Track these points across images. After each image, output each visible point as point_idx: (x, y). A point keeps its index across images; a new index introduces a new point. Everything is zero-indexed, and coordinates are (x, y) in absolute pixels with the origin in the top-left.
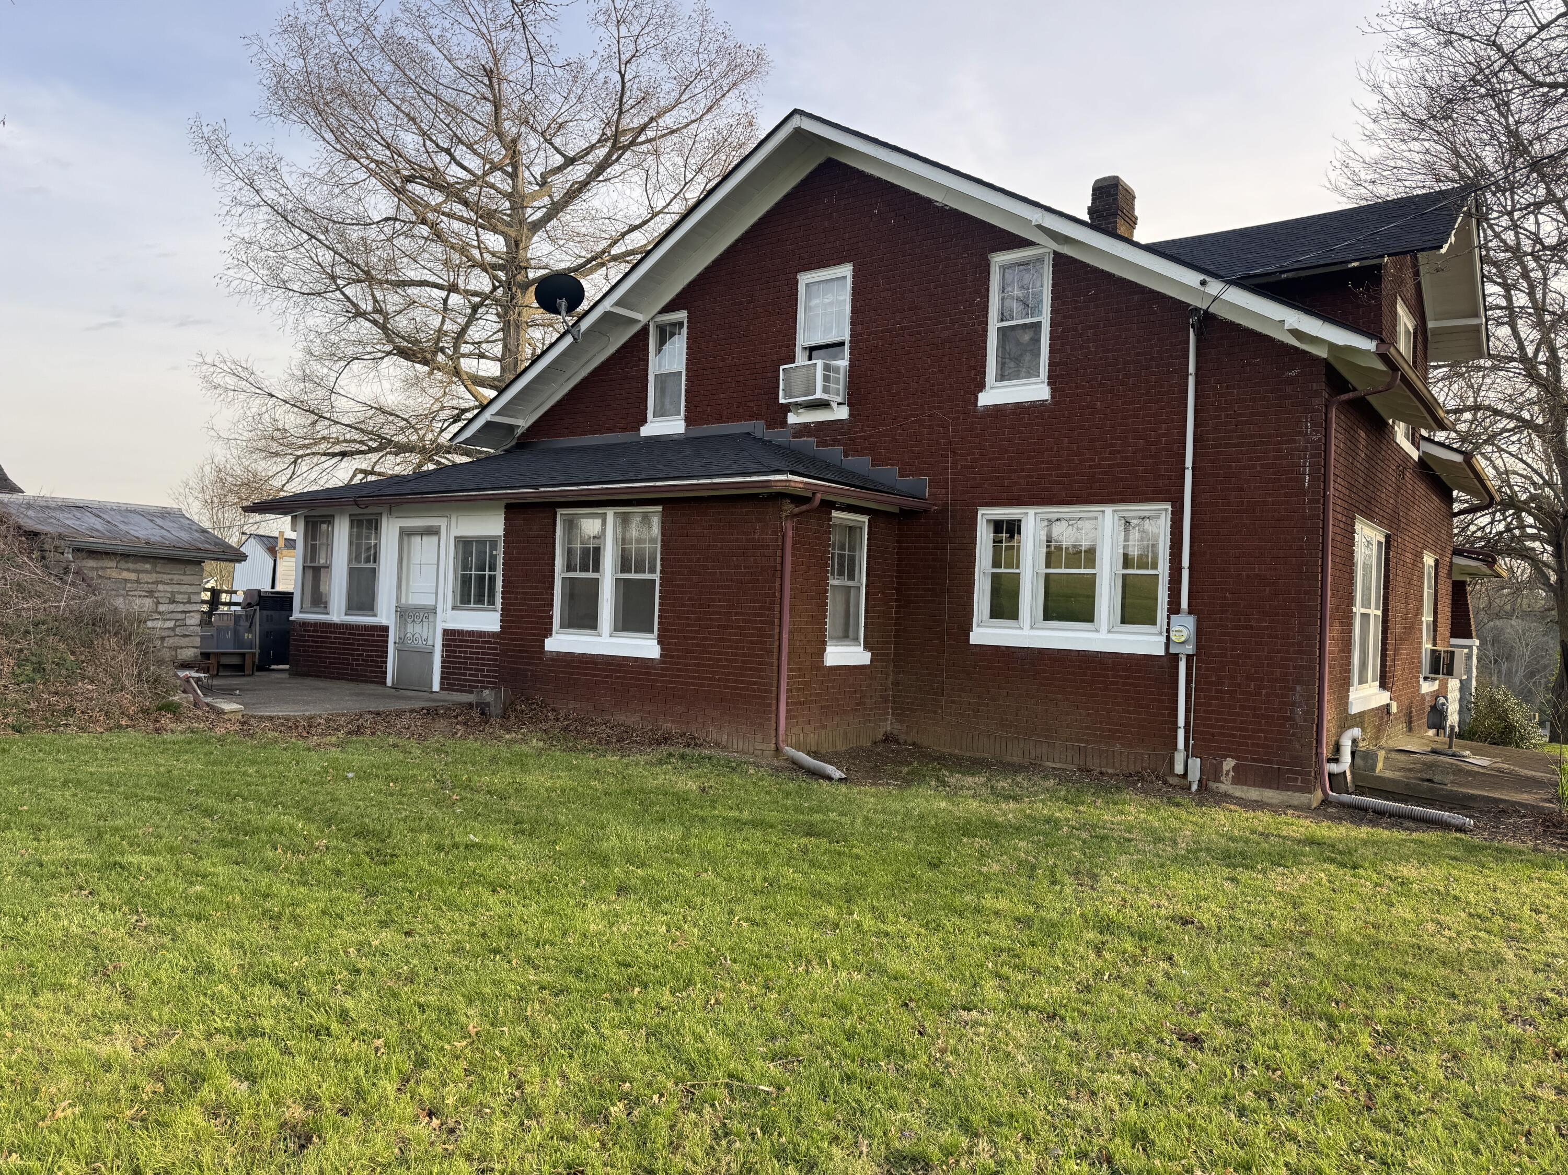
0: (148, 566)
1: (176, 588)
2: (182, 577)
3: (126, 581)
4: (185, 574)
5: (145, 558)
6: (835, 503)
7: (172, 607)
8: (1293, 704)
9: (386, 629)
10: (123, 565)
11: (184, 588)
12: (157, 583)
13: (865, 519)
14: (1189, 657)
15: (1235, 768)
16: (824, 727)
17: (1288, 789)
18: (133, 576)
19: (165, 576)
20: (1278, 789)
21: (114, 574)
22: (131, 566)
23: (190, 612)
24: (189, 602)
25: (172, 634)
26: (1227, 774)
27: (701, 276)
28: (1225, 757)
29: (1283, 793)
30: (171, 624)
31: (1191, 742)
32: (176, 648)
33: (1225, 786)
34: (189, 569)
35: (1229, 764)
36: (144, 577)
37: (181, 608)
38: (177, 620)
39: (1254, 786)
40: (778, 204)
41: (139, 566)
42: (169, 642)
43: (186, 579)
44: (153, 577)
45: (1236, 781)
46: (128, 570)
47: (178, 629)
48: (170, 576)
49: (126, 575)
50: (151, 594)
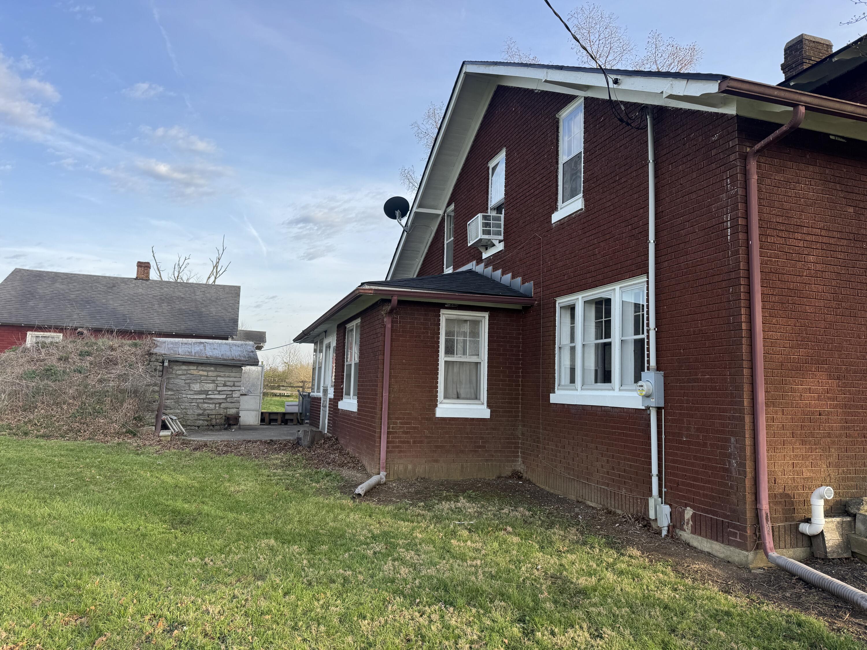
0: (212, 369)
1: (227, 379)
2: (230, 374)
3: (201, 376)
4: (232, 372)
5: (211, 364)
6: (444, 304)
7: (225, 388)
8: (730, 456)
9: (321, 398)
10: (200, 368)
11: (231, 379)
12: (217, 376)
13: (486, 315)
14: (659, 410)
15: (694, 516)
16: (437, 461)
17: (729, 543)
18: (205, 373)
19: (222, 373)
20: (723, 543)
21: (195, 372)
22: (203, 368)
23: (235, 391)
24: (234, 386)
25: (225, 401)
26: (688, 523)
27: (459, 180)
28: (686, 506)
29: (727, 547)
30: (224, 396)
31: (664, 490)
32: (226, 408)
33: (686, 535)
34: (234, 370)
35: (689, 513)
36: (210, 374)
37: (230, 389)
38: (227, 395)
39: (706, 537)
40: (482, 124)
41: (208, 368)
42: (223, 405)
43: (233, 374)
44: (215, 374)
45: (694, 531)
46: (202, 370)
47: (228, 399)
48: (224, 373)
49: (201, 373)
50: (213, 382)
